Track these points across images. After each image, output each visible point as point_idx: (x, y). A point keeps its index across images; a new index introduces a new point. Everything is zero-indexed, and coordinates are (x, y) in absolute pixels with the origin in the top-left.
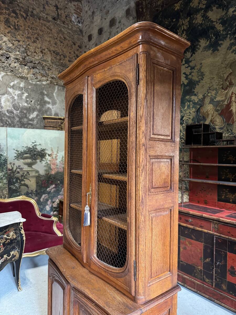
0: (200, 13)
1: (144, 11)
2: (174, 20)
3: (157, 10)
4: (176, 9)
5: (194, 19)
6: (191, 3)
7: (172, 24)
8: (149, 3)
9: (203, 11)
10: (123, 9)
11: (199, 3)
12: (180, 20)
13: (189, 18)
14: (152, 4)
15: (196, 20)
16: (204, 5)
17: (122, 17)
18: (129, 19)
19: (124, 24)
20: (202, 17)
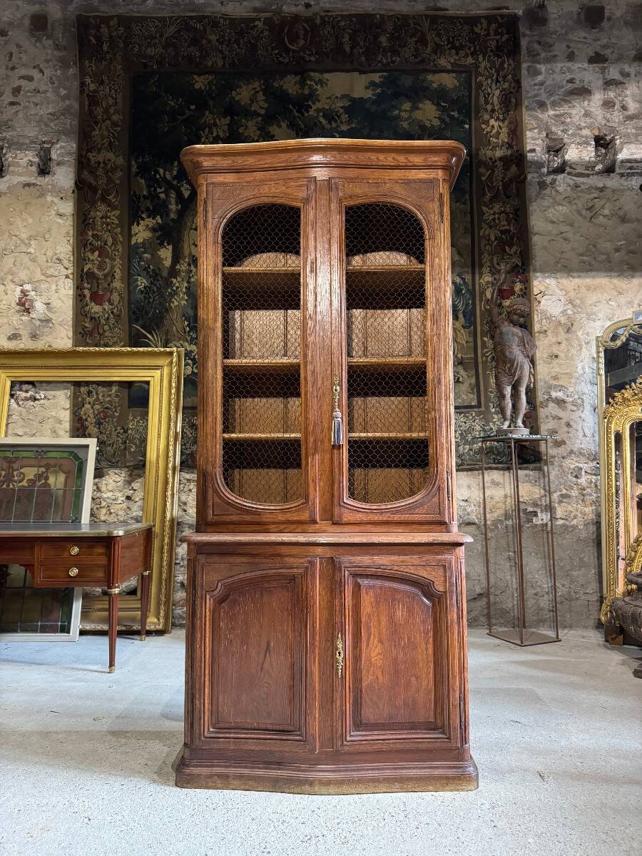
0: (255, 121)
1: (105, 47)
2: (193, 107)
3: (145, 65)
4: (197, 86)
5: (243, 126)
6: (233, 92)
7: (188, 113)
8: (120, 38)
9: (260, 118)
10: (18, 6)
11: (252, 101)
12: (207, 112)
13: (229, 118)
14: (131, 43)
15: (246, 129)
16: (261, 108)
17: (11, 24)
18: (39, 40)
19: (18, 46)
20: (258, 129)
